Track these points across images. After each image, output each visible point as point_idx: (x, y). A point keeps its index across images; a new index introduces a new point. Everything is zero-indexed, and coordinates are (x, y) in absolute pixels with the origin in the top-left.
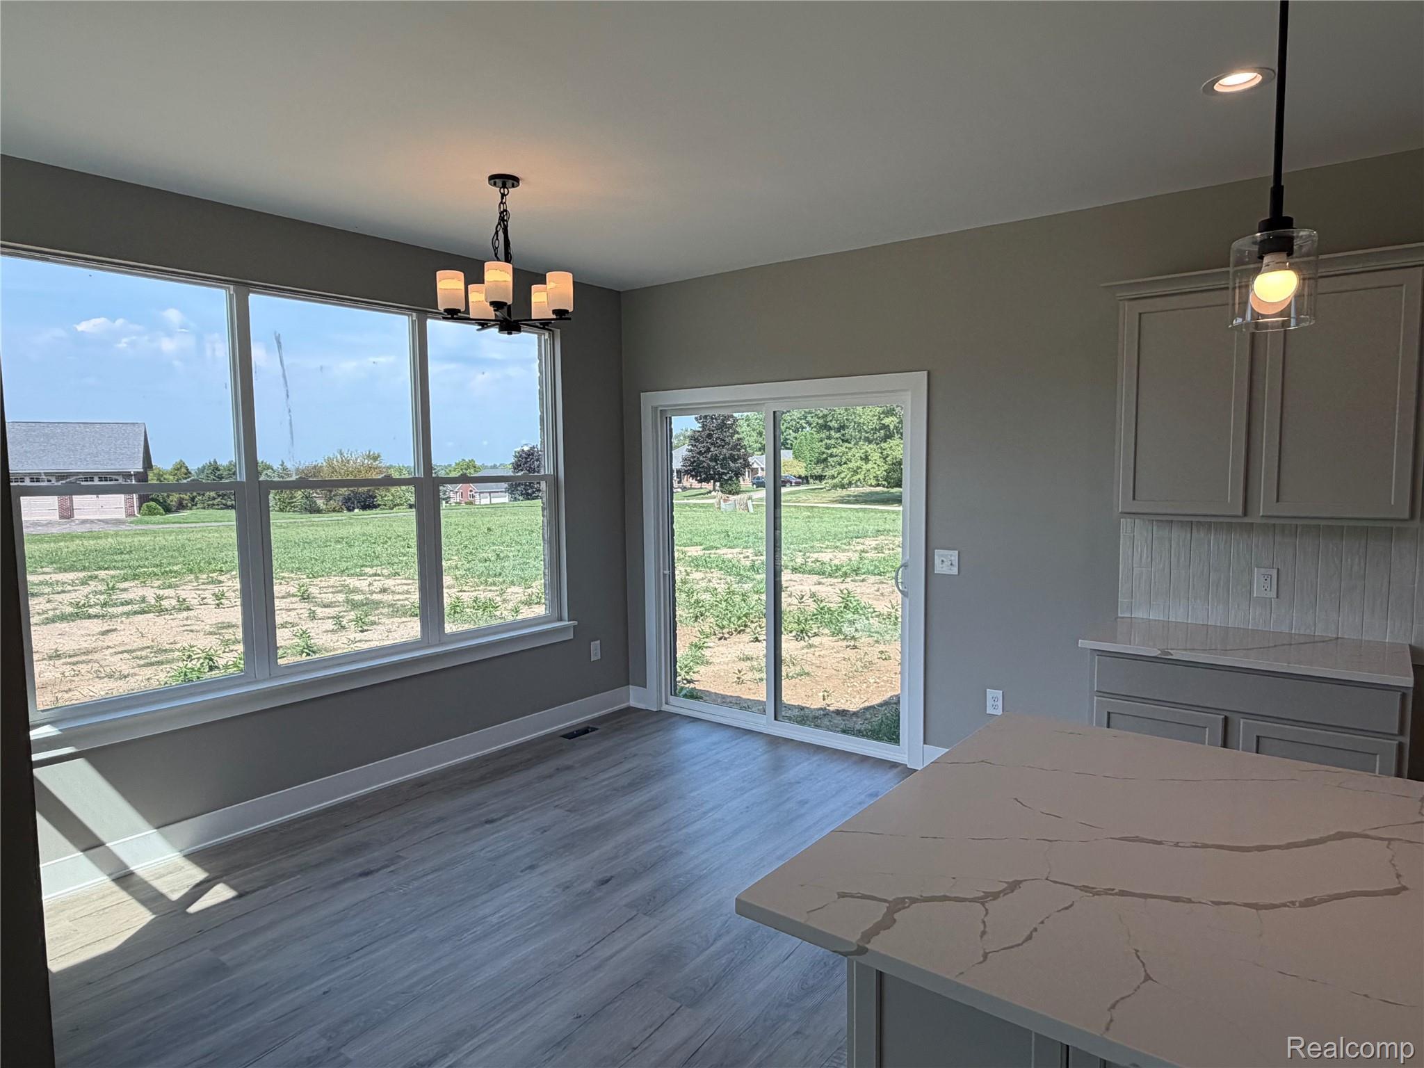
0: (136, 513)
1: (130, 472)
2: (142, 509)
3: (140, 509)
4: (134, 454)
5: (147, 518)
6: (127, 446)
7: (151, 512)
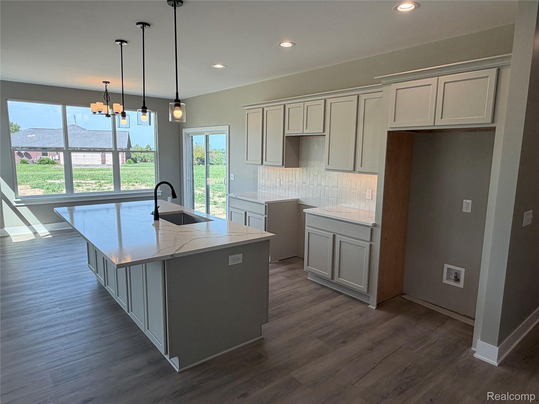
0: (125, 163)
1: (123, 148)
2: (127, 161)
3: (126, 162)
4: (124, 142)
5: (128, 165)
6: (123, 139)
7: (130, 163)
